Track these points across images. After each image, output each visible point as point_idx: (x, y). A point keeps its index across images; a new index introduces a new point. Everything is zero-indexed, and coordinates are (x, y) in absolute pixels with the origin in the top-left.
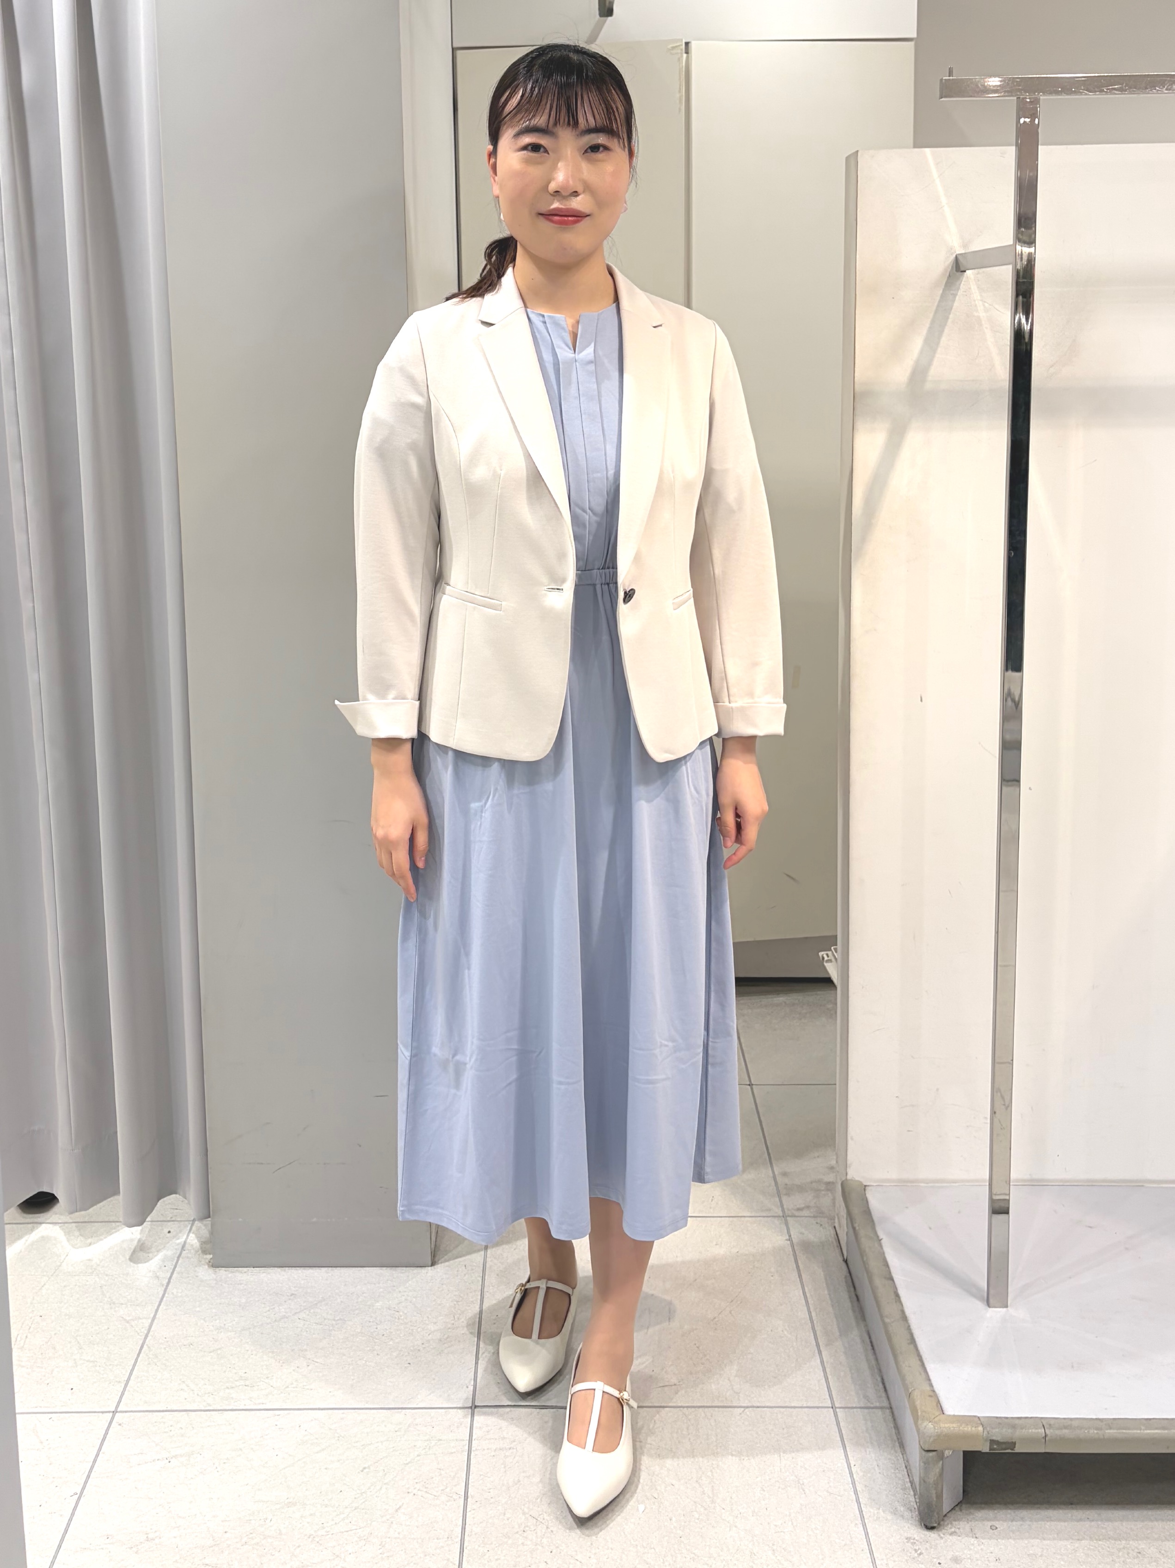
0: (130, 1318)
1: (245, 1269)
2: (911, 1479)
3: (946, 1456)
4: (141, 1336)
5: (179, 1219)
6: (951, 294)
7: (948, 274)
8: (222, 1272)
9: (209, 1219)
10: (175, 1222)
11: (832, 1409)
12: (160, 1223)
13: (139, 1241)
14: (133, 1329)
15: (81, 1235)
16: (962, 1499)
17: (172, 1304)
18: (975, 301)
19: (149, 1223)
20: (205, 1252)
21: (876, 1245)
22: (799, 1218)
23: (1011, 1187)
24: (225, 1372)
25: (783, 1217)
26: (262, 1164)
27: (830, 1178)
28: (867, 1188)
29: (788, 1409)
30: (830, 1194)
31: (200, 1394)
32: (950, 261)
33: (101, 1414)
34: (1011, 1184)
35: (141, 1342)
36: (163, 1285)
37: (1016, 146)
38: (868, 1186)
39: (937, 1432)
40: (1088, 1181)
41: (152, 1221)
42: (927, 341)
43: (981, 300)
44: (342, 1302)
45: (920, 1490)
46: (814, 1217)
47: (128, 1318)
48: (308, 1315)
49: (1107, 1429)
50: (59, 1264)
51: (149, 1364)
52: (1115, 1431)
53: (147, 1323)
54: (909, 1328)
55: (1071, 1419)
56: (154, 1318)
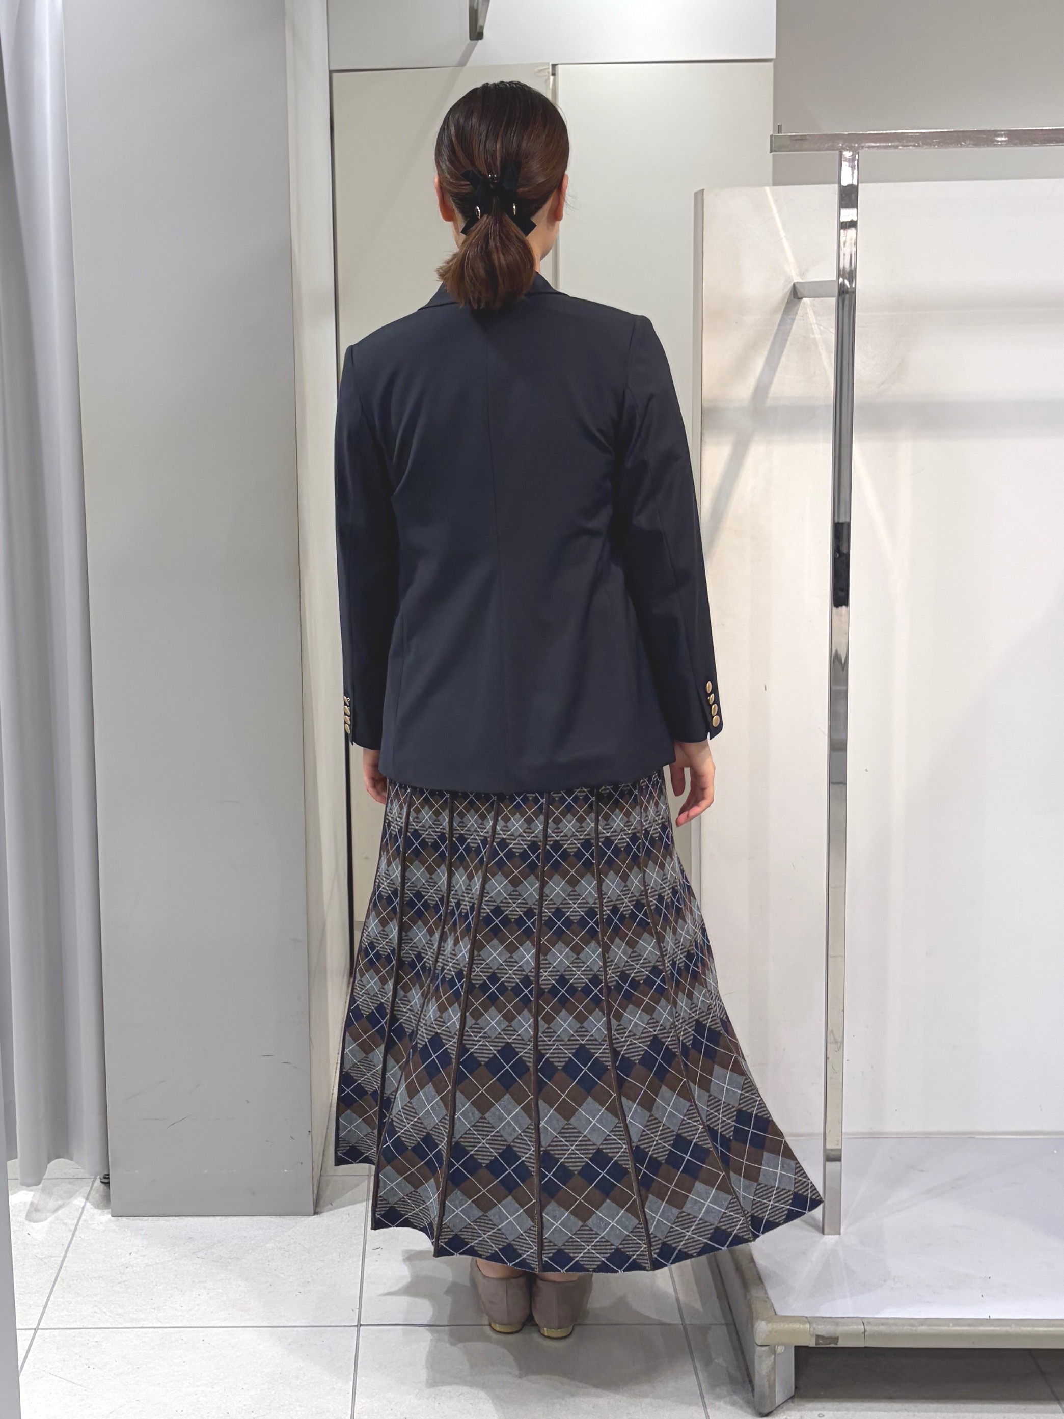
0: (43, 1256)
3: (778, 1350)
4: (55, 1270)
6: (790, 319)
7: (787, 300)
8: (125, 1221)
10: (77, 1180)
11: (681, 1325)
14: (47, 1265)
16: (793, 1393)
17: (80, 1246)
18: (813, 323)
23: (842, 1139)
24: (133, 1298)
26: (157, 1119)
29: (643, 1326)
31: (112, 1315)
32: (789, 288)
35: (55, 1275)
36: (71, 1230)
39: (769, 1330)
40: (923, 1133)
42: (768, 361)
43: (819, 323)
44: (236, 1244)
48: (206, 1254)
49: (920, 1327)
51: (63, 1293)
52: (927, 1328)
53: (58, 1261)
55: (888, 1318)
56: (65, 1256)
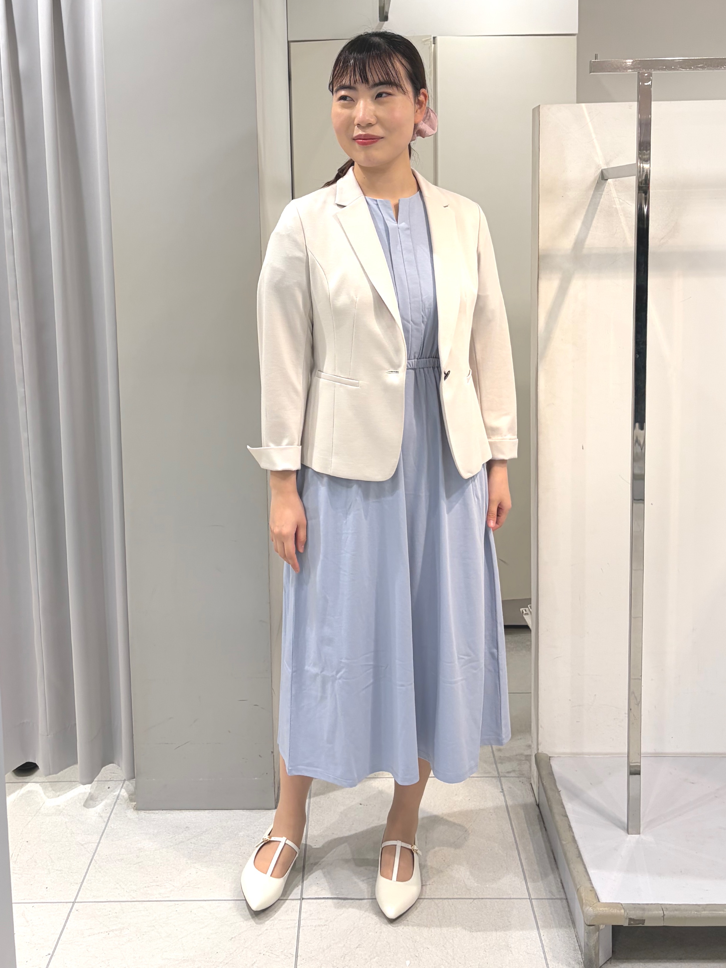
0: (84, 843)
1: (157, 811)
2: (580, 944)
3: (601, 928)
4: (91, 854)
5: (115, 780)
6: (599, 194)
7: (597, 181)
8: (142, 813)
9: (134, 779)
10: (112, 782)
11: (529, 900)
12: (103, 782)
13: (90, 793)
14: (86, 850)
15: (54, 790)
16: (611, 956)
17: (111, 834)
18: (614, 198)
19: (96, 782)
20: (131, 800)
21: (557, 795)
22: (508, 778)
23: (642, 757)
24: (144, 877)
25: (498, 777)
26: (168, 744)
27: (527, 753)
28: (551, 758)
29: (501, 900)
30: (528, 763)
31: (128, 891)
32: (598, 173)
33: (65, 903)
34: (642, 756)
35: (91, 858)
36: (105, 822)
37: (638, 101)
38: (552, 757)
39: (595, 913)
40: (691, 754)
41: (98, 781)
42: (584, 223)
43: (617, 198)
44: (218, 832)
45: (584, 950)
46: (518, 777)
47: (83, 843)
48: (197, 840)
49: (703, 911)
50: (39, 808)
51: (96, 872)
52: (708, 912)
53: (95, 846)
54: (577, 848)
55: (680, 905)
56: (99, 843)
